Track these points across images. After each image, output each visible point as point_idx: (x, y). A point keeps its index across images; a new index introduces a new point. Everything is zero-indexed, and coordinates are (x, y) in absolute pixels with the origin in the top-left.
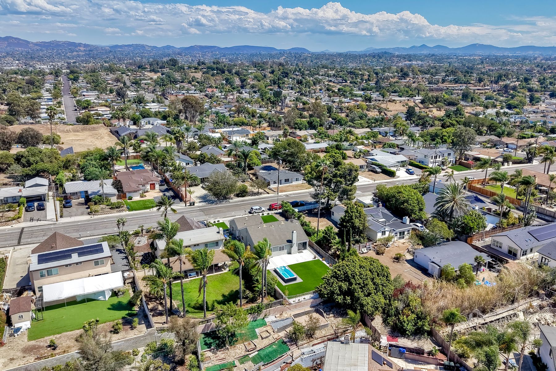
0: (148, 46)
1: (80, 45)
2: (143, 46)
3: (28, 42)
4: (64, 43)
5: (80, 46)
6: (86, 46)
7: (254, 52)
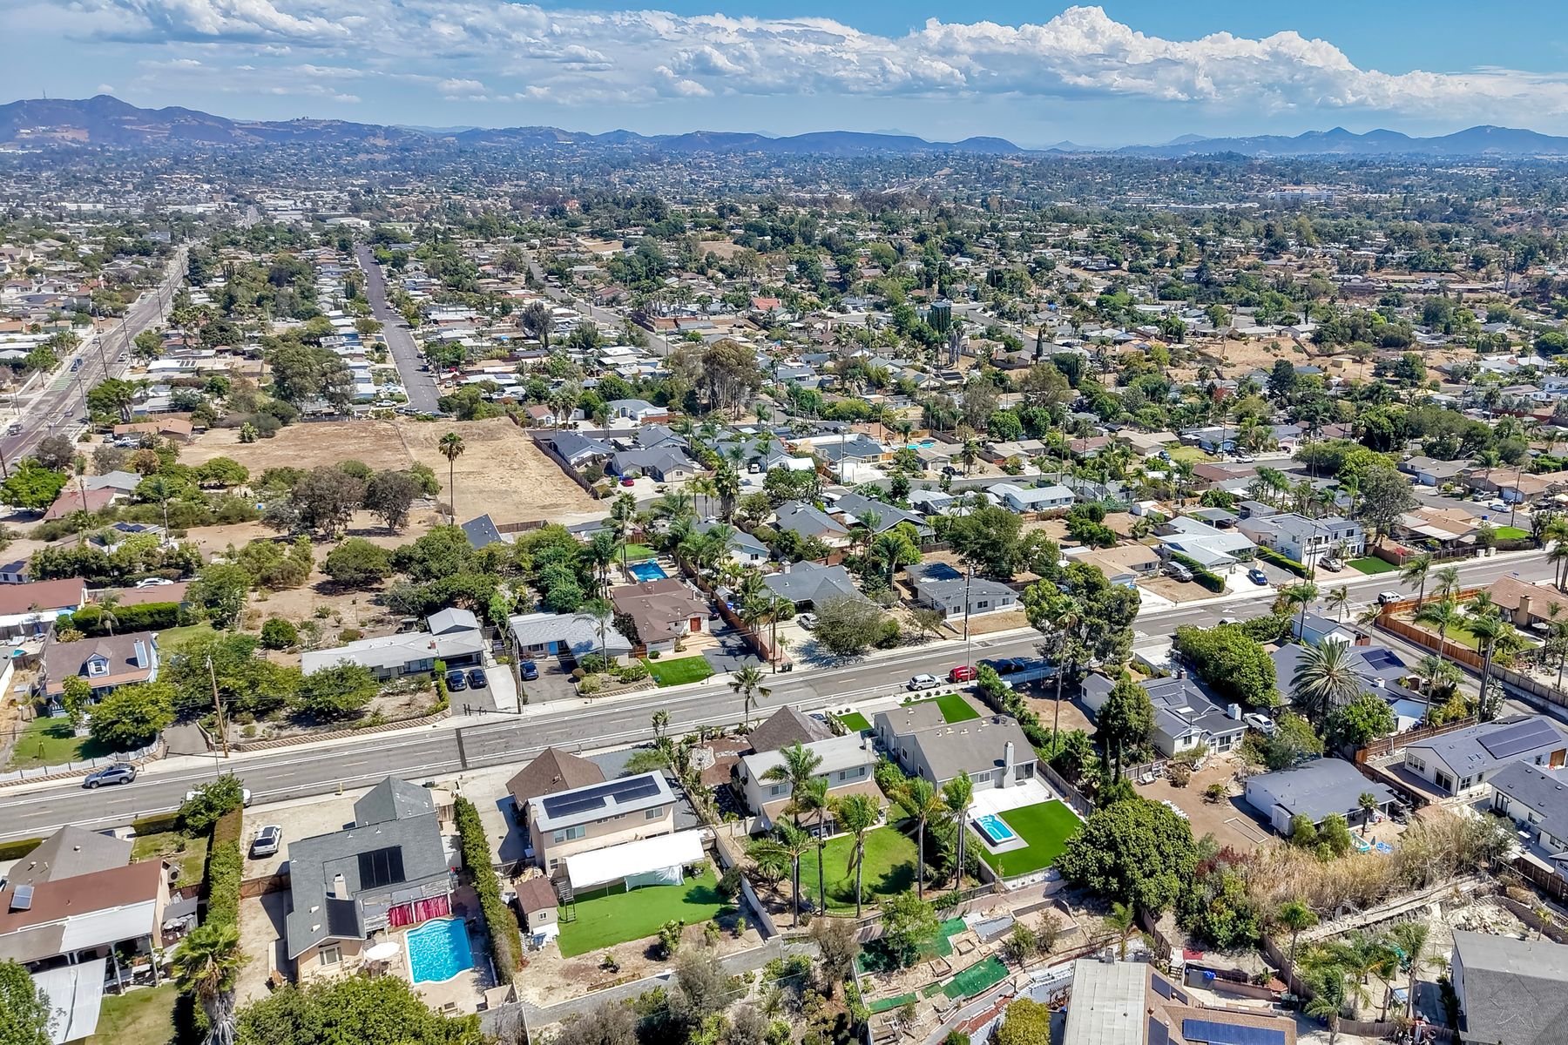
0: (565, 133)
1: (373, 130)
2: (550, 134)
3: (228, 124)
4: (330, 126)
5: (375, 135)
6: (391, 133)
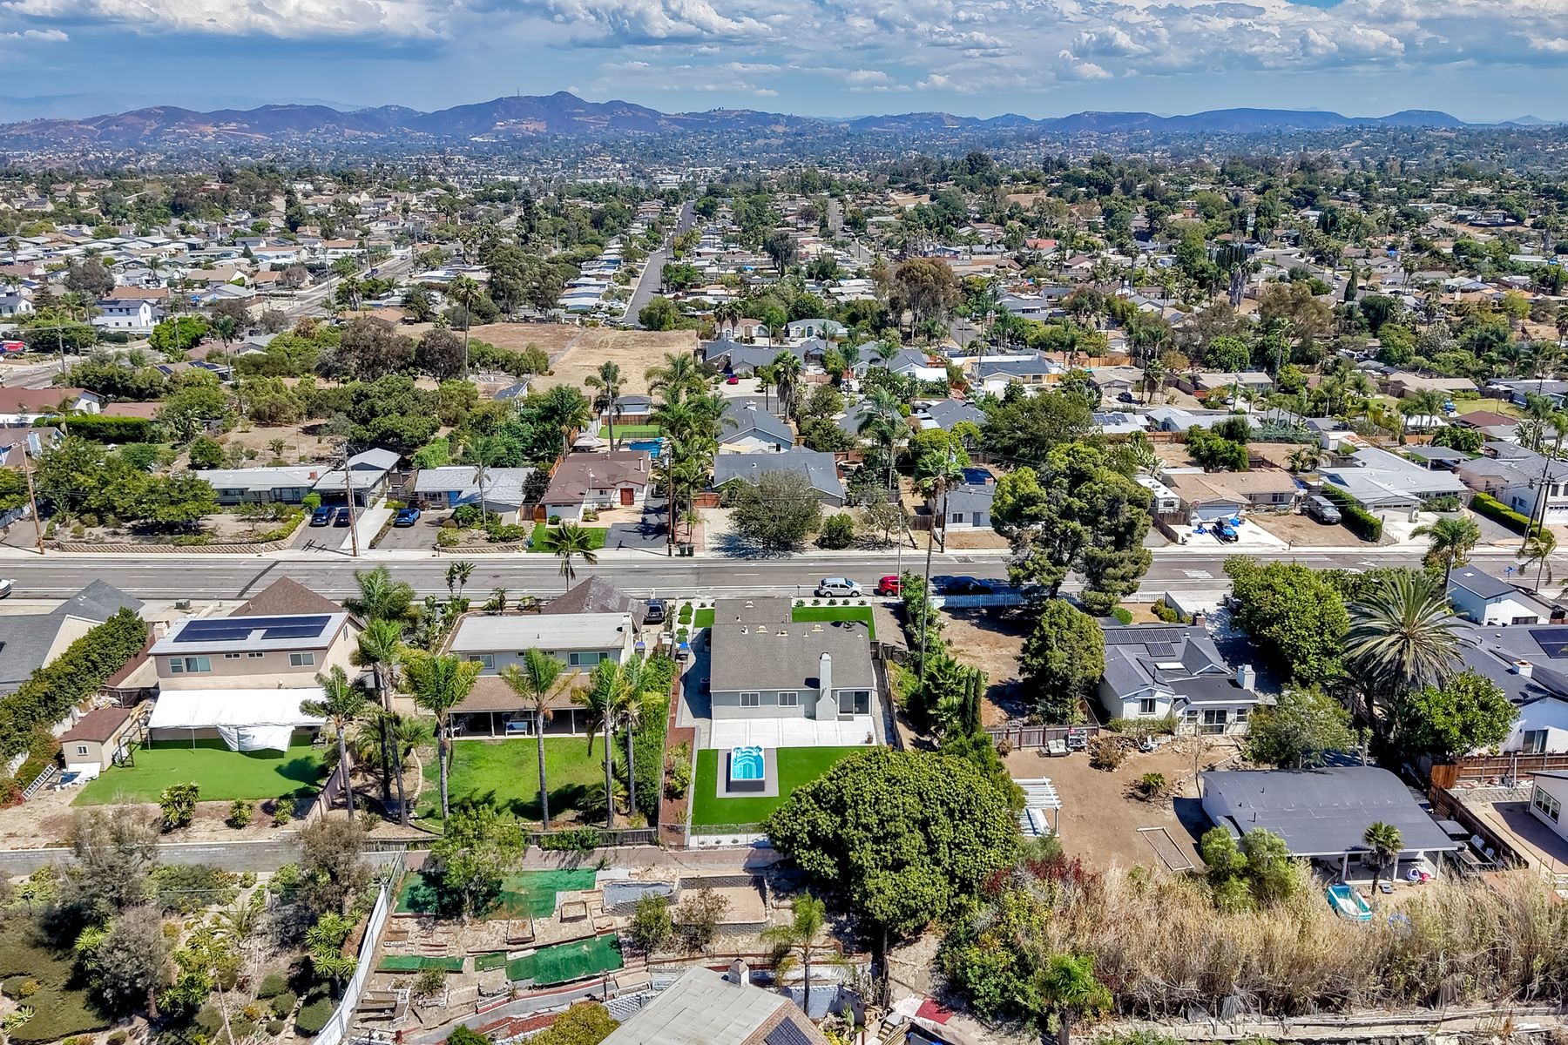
0: (953, 117)
1: (777, 118)
2: (938, 119)
3: (656, 115)
4: (741, 116)
5: (777, 123)
6: (791, 120)
7: (1263, 128)
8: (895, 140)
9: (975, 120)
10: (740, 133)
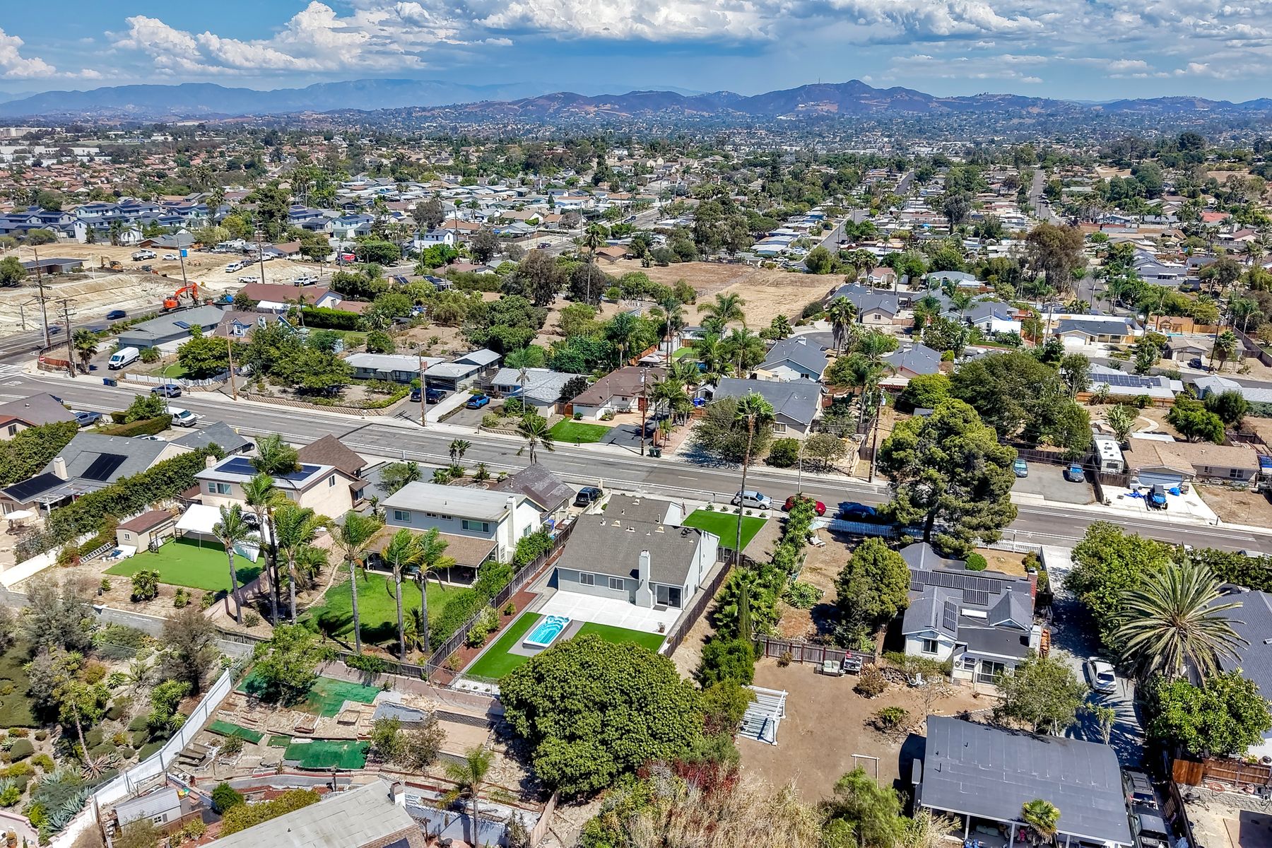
1: (1035, 102)
2: (1190, 103)
4: (1002, 99)
5: (1034, 105)
6: (1047, 103)
8: (1141, 121)
9: (1226, 104)
10: (999, 114)
